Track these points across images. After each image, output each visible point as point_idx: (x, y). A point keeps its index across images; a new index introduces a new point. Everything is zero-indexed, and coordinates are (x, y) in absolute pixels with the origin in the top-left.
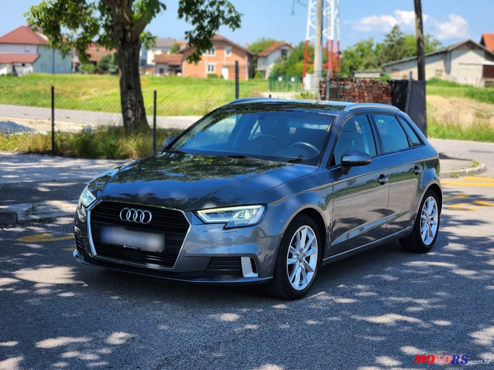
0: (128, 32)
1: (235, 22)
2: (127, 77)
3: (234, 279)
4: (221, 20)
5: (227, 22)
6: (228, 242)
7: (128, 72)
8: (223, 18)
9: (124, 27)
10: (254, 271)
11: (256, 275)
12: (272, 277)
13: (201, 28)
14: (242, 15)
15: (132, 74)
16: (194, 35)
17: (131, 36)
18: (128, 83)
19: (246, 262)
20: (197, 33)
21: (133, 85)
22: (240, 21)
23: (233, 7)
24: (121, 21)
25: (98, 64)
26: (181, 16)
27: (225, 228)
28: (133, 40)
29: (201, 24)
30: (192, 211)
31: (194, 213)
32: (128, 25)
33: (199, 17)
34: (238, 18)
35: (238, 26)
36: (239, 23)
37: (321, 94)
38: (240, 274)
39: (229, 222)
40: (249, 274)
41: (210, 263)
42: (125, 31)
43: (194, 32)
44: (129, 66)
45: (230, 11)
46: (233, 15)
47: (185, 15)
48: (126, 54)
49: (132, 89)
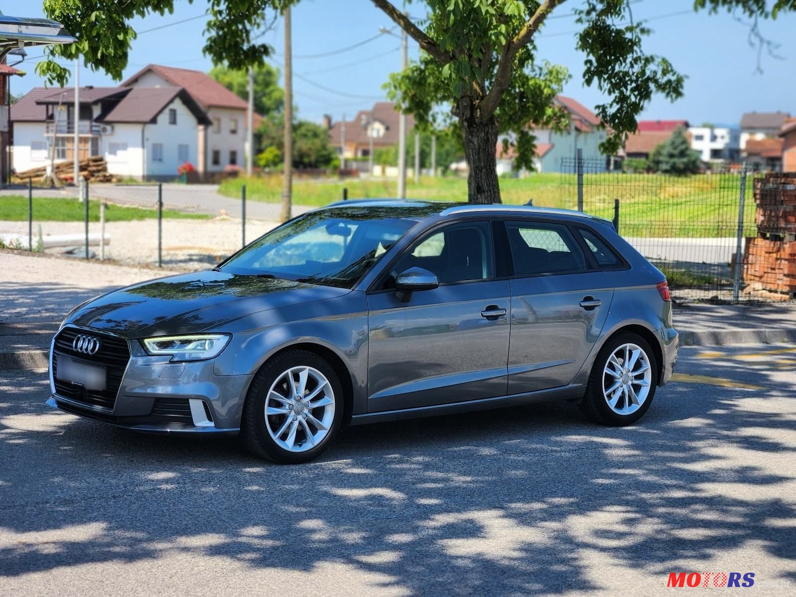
0: (476, 109)
1: (674, 89)
2: (476, 174)
3: (183, 429)
4: (652, 86)
5: (661, 87)
6: (174, 380)
7: (477, 167)
8: (656, 81)
9: (472, 102)
10: (210, 419)
11: (212, 424)
12: (239, 429)
13: (622, 99)
14: (687, 77)
15: (484, 170)
16: (612, 111)
17: (481, 115)
18: (478, 184)
19: (196, 407)
20: (616, 107)
21: (485, 187)
22: (682, 87)
23: (670, 65)
24: (468, 93)
25: (651, 157)
26: (589, 82)
27: (171, 362)
28: (485, 120)
29: (621, 93)
30: (138, 339)
31: (140, 342)
32: (477, 99)
33: (619, 82)
34: (679, 81)
35: (679, 94)
36: (680, 90)
37: (756, 199)
38: (189, 422)
39: (177, 354)
40: (202, 423)
41: (155, 406)
42: (473, 108)
43: (611, 105)
44: (479, 158)
45: (664, 73)
46: (670, 77)
47: (596, 79)
48: (475, 140)
49: (484, 192)
